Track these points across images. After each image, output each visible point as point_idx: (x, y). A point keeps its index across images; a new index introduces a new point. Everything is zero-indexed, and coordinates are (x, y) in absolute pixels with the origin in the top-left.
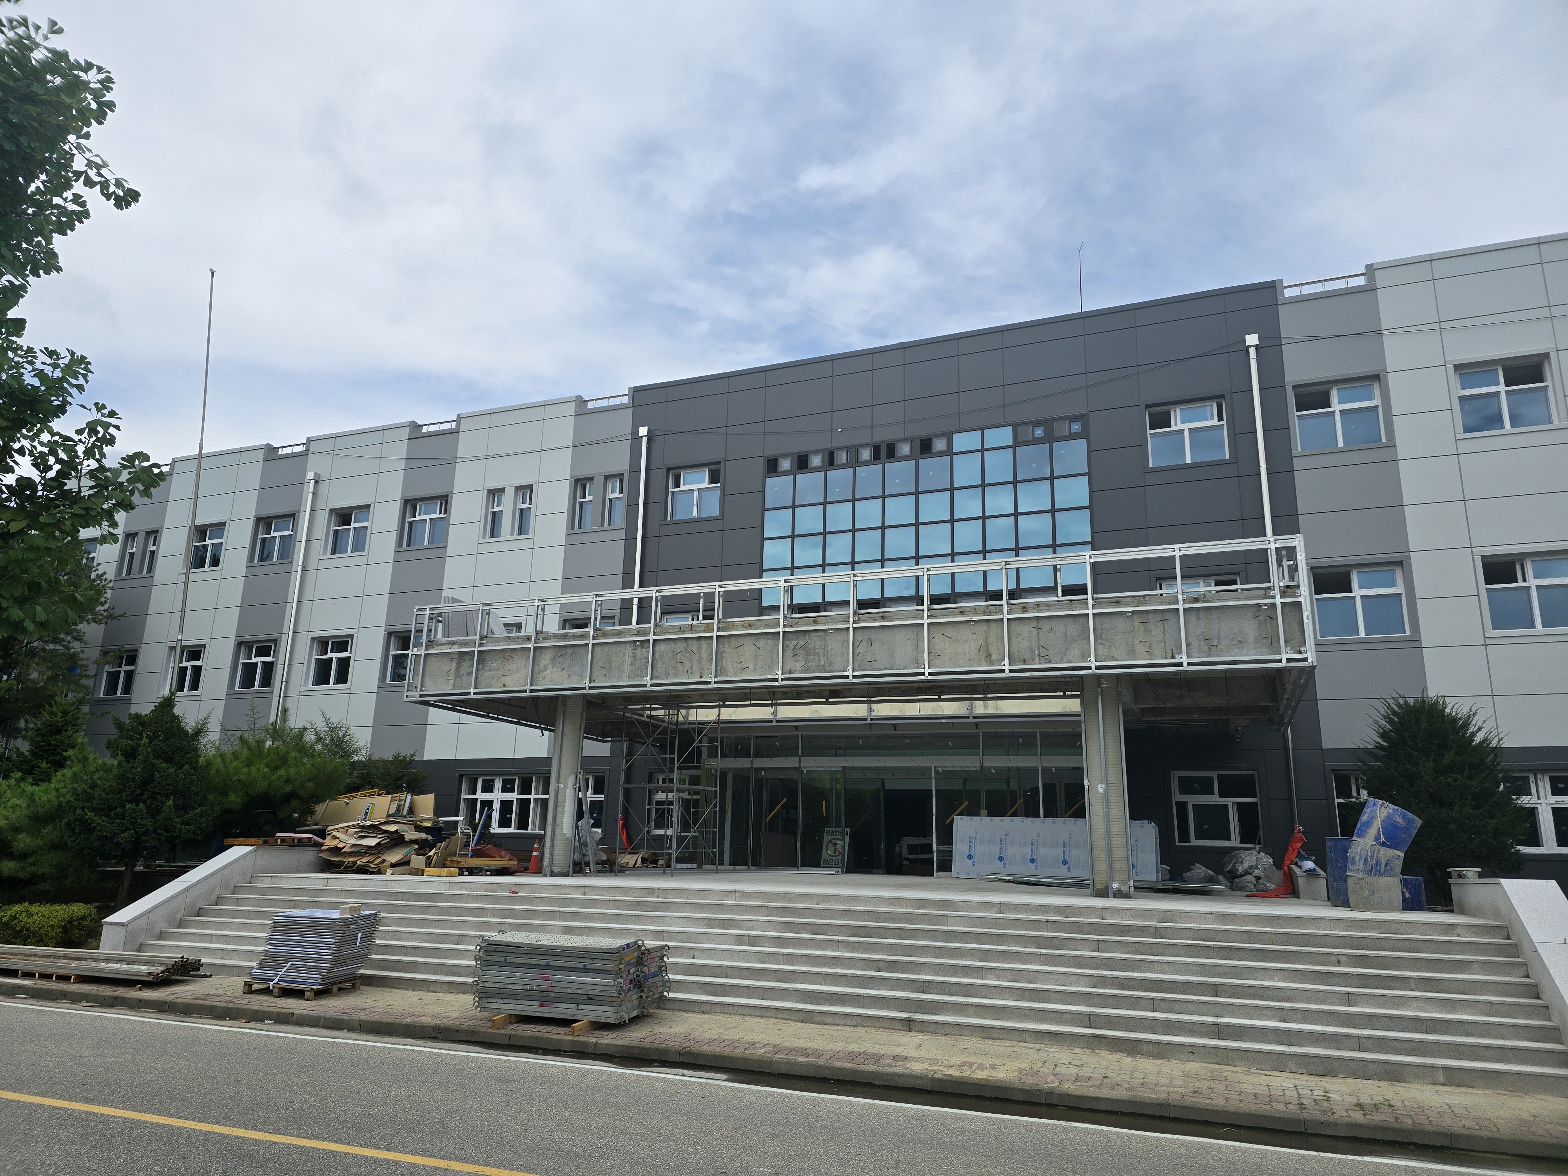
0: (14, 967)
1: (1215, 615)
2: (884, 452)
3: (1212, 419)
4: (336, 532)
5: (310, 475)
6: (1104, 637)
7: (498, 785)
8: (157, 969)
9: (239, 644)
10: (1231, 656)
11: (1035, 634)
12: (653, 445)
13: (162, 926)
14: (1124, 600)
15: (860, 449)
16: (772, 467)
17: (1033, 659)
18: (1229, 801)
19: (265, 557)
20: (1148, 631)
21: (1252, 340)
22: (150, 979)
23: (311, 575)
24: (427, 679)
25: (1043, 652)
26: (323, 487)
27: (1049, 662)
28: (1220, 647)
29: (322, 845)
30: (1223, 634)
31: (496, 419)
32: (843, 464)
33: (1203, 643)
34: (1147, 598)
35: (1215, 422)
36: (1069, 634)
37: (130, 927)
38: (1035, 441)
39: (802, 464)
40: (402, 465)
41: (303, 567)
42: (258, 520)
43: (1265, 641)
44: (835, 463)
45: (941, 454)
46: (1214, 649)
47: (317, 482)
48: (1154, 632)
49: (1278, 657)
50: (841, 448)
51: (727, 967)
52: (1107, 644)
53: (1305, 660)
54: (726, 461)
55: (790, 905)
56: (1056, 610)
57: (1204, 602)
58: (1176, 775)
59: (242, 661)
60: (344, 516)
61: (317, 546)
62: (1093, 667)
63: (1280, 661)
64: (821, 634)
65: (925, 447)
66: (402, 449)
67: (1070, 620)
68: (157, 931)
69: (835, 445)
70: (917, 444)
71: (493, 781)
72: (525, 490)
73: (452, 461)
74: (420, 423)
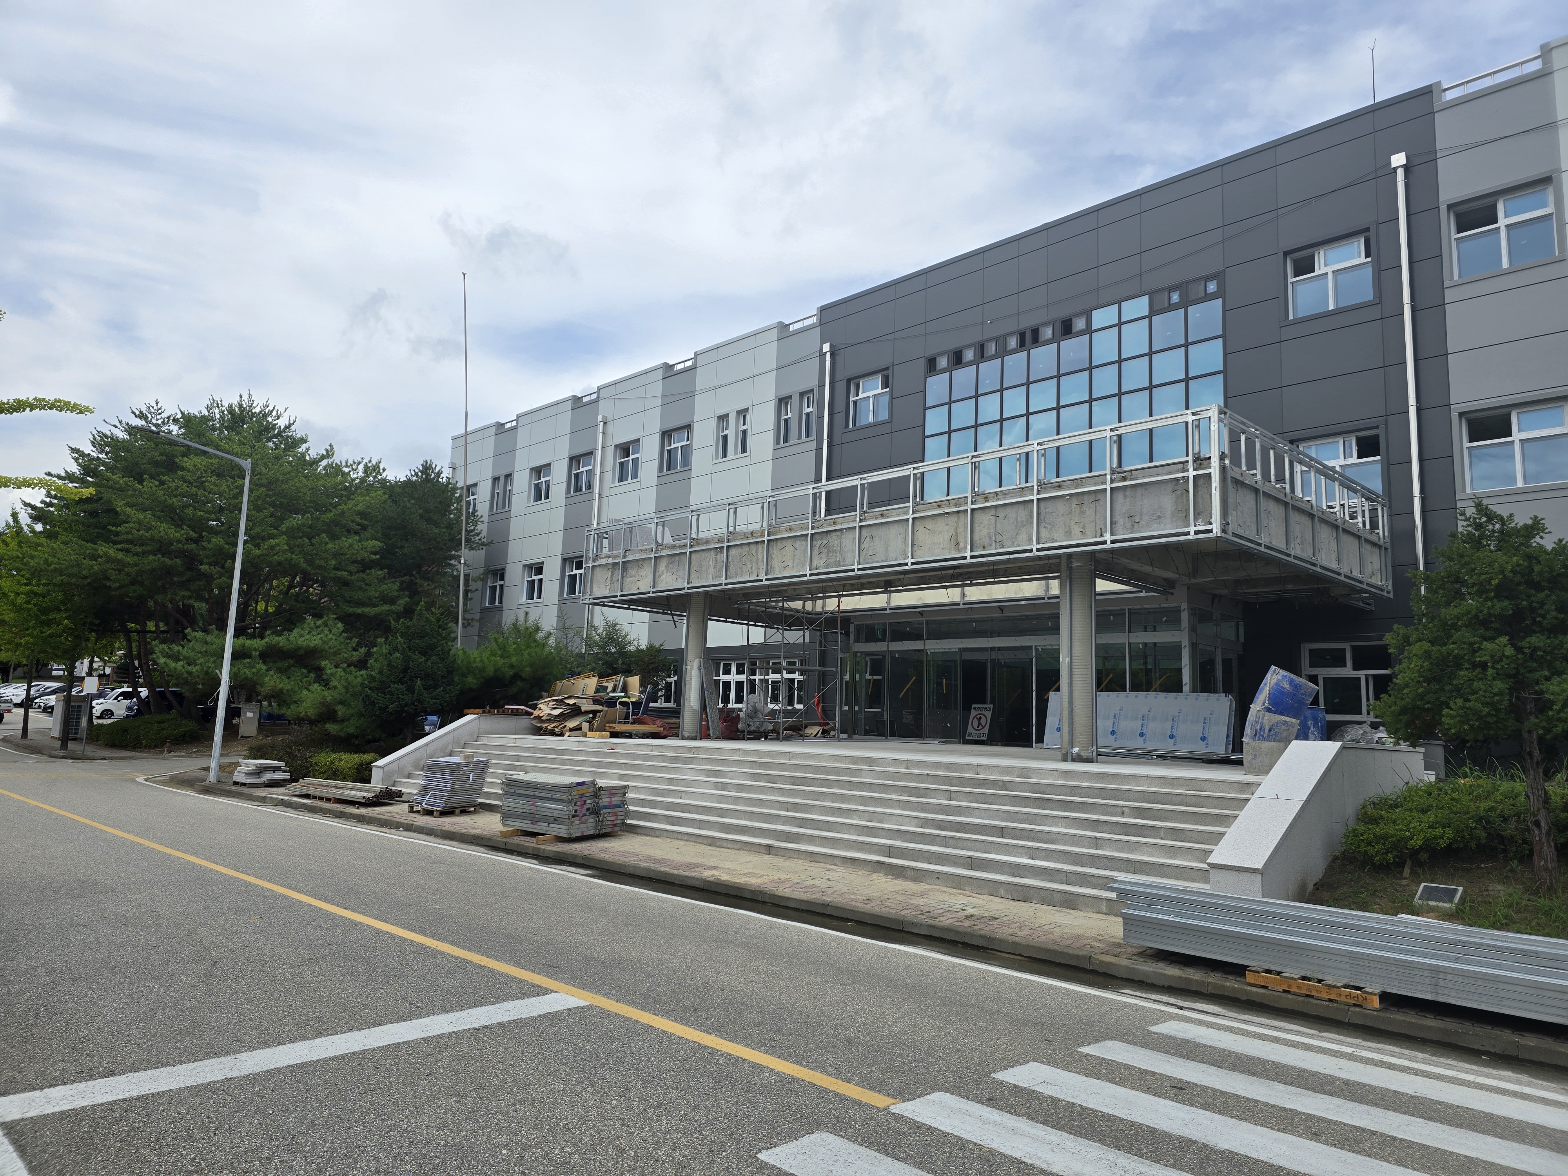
0: (309, 793)
1: (1139, 491)
2: (1028, 337)
3: (1359, 256)
4: (621, 464)
5: (600, 418)
6: (1047, 521)
7: (733, 669)
8: (370, 795)
9: (565, 560)
10: (1150, 531)
11: (993, 521)
12: (839, 359)
13: (409, 769)
14: (1065, 484)
15: (1008, 339)
16: (931, 366)
17: (991, 545)
18: (1362, 674)
19: (578, 489)
20: (1083, 512)
21: (1398, 160)
22: (363, 801)
23: (605, 500)
24: (595, 586)
25: (999, 538)
26: (610, 426)
27: (1003, 547)
28: (1142, 523)
29: (532, 714)
30: (1144, 510)
31: (723, 352)
32: (992, 356)
33: (1127, 520)
34: (1084, 480)
35: (1363, 259)
36: (1019, 519)
37: (386, 769)
38: (1172, 308)
39: (957, 360)
40: (659, 402)
41: (600, 495)
42: (571, 459)
43: (1180, 514)
44: (986, 355)
45: (1081, 333)
46: (1136, 525)
47: (605, 423)
48: (1087, 513)
49: (1186, 530)
50: (990, 340)
51: (690, 805)
52: (1049, 527)
53: (1210, 531)
54: (893, 365)
55: (771, 761)
56: (1011, 498)
57: (1131, 480)
58: (1306, 648)
59: (567, 574)
60: (625, 449)
61: (608, 476)
62: (1035, 549)
63: (1188, 534)
64: (839, 533)
65: (1066, 329)
66: (657, 389)
67: (1021, 506)
68: (406, 773)
69: (986, 337)
70: (1059, 326)
71: (730, 665)
72: (743, 414)
73: (692, 395)
74: (671, 363)
